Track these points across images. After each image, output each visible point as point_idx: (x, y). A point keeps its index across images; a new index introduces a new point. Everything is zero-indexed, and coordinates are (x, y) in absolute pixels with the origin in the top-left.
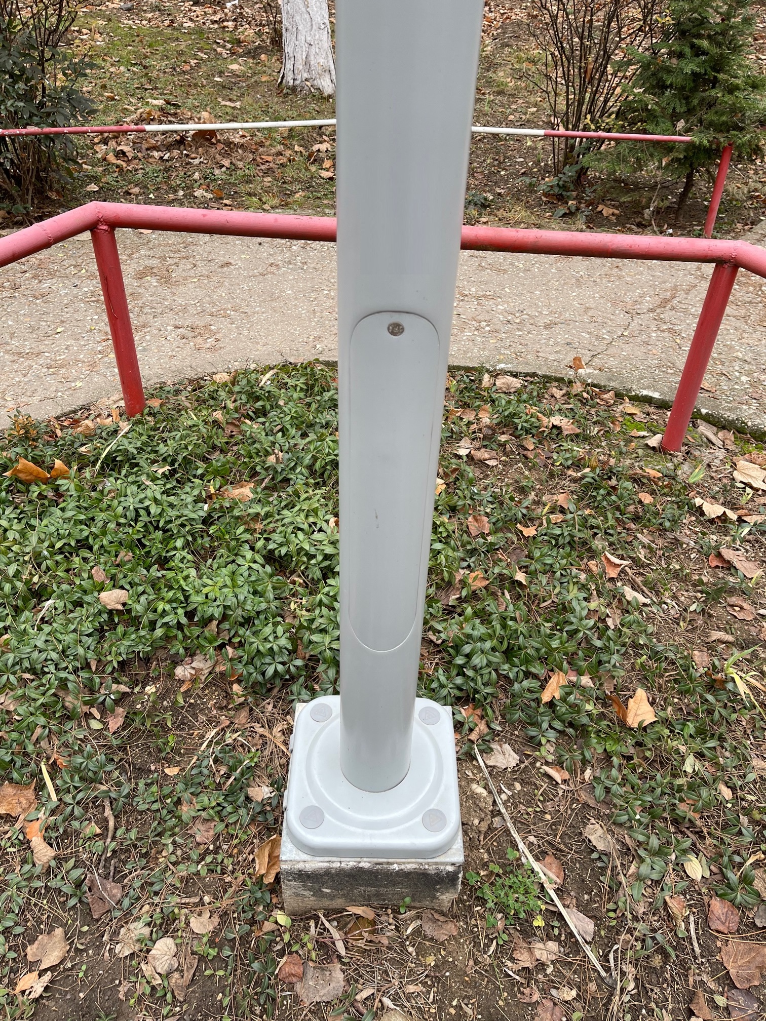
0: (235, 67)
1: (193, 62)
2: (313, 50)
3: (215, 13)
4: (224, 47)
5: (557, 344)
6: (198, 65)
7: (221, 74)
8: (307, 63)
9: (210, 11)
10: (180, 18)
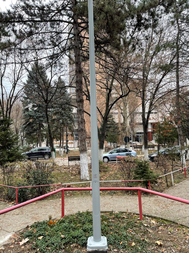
0: (72, 177)
1: (65, 177)
2: (86, 174)
3: (68, 170)
4: (70, 175)
5: (125, 209)
6: (66, 178)
7: (70, 179)
8: (85, 175)
9: (67, 169)
10: (62, 171)
